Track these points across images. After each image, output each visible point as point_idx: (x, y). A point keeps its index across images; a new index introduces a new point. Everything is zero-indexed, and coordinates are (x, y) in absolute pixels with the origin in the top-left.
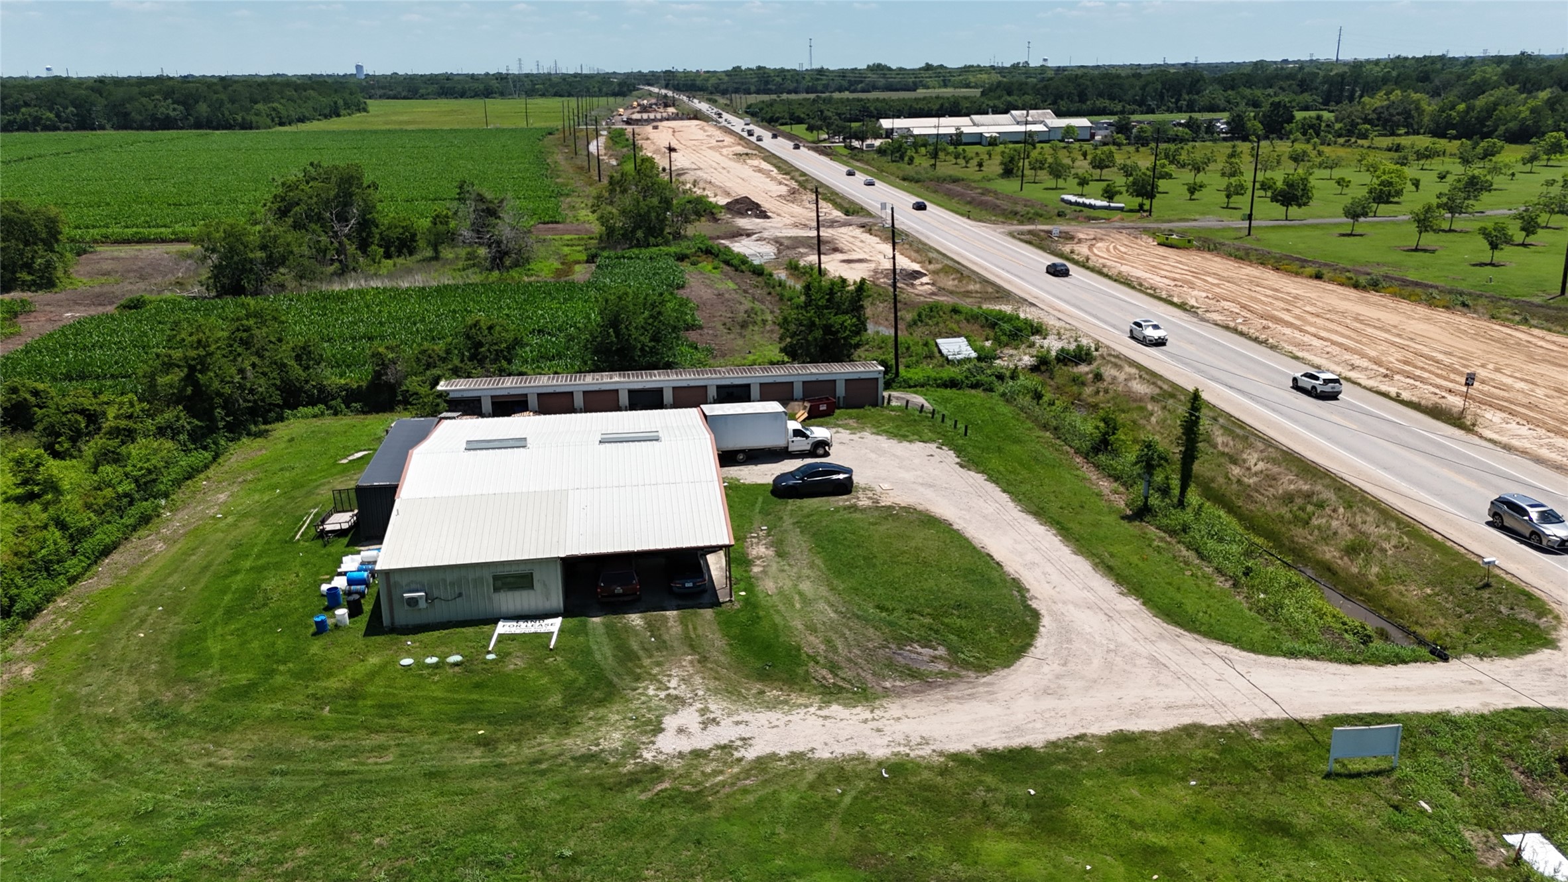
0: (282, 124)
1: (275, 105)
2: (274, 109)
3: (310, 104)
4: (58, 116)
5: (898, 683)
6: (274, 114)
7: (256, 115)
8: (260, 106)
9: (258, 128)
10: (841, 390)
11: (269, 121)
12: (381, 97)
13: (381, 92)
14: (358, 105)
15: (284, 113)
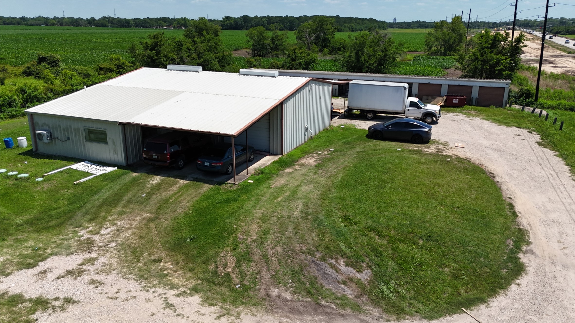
0: (352, 31)
1: (352, 24)
2: (351, 26)
3: (365, 25)
4: (284, 26)
5: (288, 295)
6: (350, 27)
7: (344, 27)
8: (346, 25)
9: (343, 31)
10: (475, 94)
11: (348, 29)
12: (397, 28)
13: (397, 26)
14: (384, 27)
15: (354, 27)
